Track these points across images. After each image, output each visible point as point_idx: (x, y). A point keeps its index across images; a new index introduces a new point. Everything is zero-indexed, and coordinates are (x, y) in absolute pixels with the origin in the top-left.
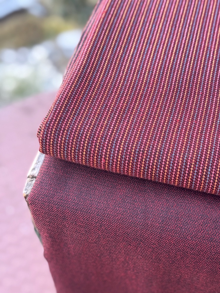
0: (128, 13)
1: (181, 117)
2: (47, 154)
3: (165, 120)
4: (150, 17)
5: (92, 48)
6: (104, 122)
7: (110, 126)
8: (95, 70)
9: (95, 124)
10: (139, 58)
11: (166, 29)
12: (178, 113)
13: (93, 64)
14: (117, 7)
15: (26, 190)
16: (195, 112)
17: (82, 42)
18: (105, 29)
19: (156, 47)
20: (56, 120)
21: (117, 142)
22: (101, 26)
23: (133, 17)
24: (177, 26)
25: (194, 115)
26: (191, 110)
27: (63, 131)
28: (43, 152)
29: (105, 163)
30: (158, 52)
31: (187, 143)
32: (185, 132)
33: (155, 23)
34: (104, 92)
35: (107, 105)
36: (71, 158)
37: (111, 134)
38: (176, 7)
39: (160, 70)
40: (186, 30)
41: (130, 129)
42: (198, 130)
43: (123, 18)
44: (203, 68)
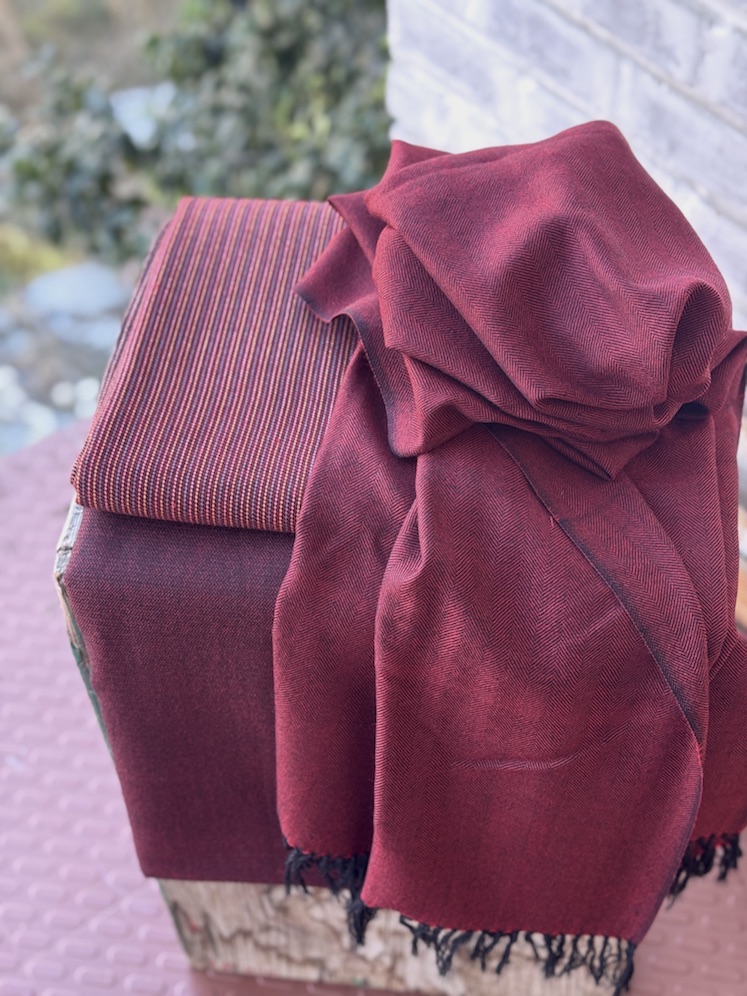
0: (196, 284)
1: (283, 435)
2: (88, 505)
3: (260, 440)
4: (231, 288)
5: (142, 345)
6: (170, 451)
7: (180, 455)
8: (151, 377)
9: (156, 455)
10: (217, 353)
11: (258, 306)
12: (279, 430)
13: (146, 368)
14: (177, 274)
15: (58, 567)
16: (303, 426)
17: (124, 335)
18: (160, 312)
19: (243, 335)
20: (98, 454)
21: (191, 476)
22: (153, 309)
23: (204, 290)
24: (275, 299)
25: (301, 430)
26: (298, 423)
27: (111, 469)
28: (82, 505)
29: (176, 509)
30: (246, 342)
31: (291, 469)
32: (289, 455)
33: (239, 296)
34: (167, 408)
35: (172, 426)
36: (126, 508)
37: (182, 467)
38: (272, 268)
39: (251, 369)
40: (289, 304)
41: (208, 457)
42: (307, 450)
43: (188, 292)
44: (315, 362)
